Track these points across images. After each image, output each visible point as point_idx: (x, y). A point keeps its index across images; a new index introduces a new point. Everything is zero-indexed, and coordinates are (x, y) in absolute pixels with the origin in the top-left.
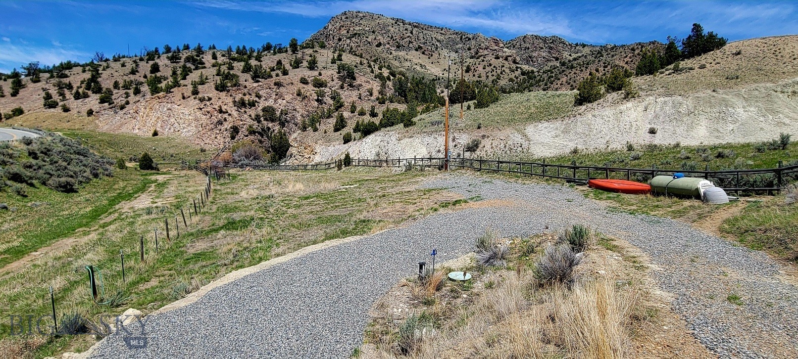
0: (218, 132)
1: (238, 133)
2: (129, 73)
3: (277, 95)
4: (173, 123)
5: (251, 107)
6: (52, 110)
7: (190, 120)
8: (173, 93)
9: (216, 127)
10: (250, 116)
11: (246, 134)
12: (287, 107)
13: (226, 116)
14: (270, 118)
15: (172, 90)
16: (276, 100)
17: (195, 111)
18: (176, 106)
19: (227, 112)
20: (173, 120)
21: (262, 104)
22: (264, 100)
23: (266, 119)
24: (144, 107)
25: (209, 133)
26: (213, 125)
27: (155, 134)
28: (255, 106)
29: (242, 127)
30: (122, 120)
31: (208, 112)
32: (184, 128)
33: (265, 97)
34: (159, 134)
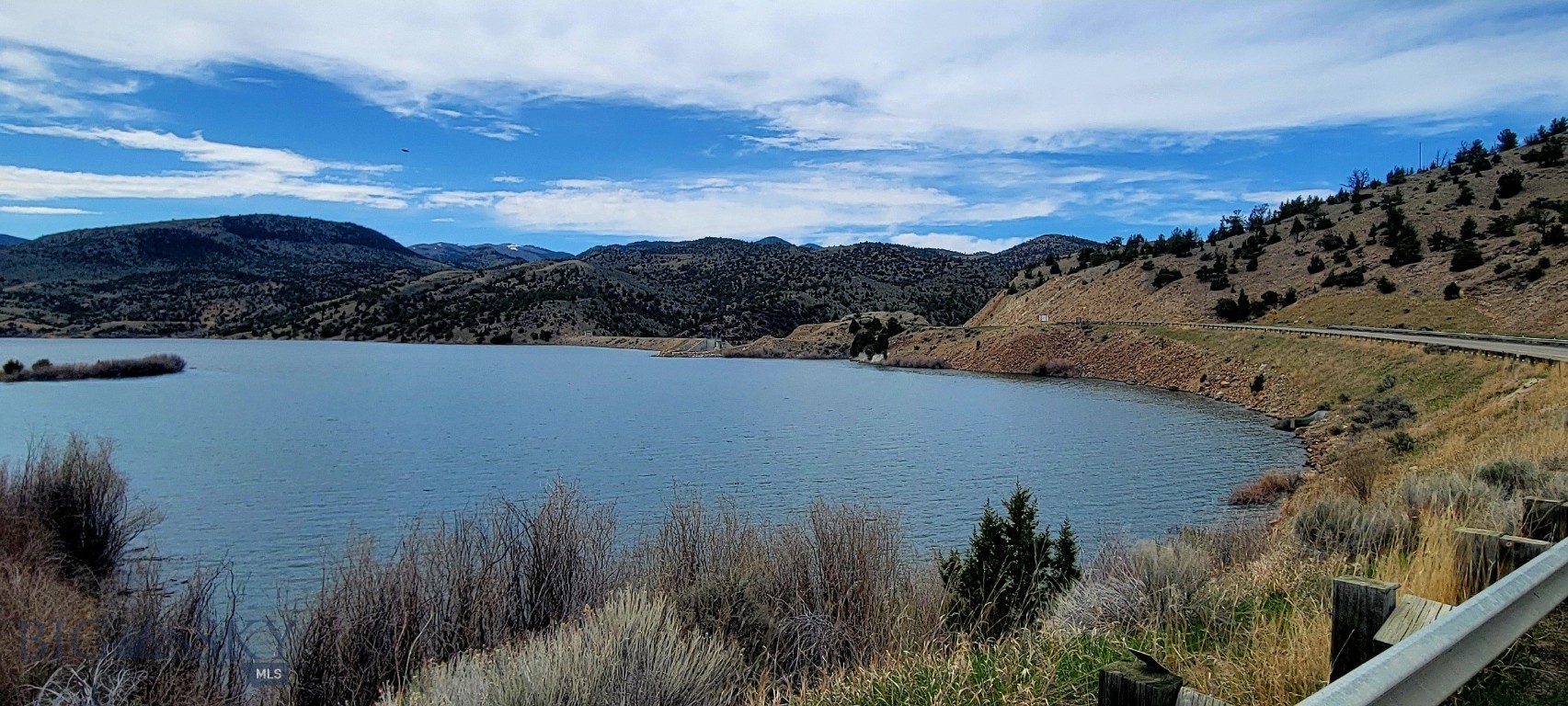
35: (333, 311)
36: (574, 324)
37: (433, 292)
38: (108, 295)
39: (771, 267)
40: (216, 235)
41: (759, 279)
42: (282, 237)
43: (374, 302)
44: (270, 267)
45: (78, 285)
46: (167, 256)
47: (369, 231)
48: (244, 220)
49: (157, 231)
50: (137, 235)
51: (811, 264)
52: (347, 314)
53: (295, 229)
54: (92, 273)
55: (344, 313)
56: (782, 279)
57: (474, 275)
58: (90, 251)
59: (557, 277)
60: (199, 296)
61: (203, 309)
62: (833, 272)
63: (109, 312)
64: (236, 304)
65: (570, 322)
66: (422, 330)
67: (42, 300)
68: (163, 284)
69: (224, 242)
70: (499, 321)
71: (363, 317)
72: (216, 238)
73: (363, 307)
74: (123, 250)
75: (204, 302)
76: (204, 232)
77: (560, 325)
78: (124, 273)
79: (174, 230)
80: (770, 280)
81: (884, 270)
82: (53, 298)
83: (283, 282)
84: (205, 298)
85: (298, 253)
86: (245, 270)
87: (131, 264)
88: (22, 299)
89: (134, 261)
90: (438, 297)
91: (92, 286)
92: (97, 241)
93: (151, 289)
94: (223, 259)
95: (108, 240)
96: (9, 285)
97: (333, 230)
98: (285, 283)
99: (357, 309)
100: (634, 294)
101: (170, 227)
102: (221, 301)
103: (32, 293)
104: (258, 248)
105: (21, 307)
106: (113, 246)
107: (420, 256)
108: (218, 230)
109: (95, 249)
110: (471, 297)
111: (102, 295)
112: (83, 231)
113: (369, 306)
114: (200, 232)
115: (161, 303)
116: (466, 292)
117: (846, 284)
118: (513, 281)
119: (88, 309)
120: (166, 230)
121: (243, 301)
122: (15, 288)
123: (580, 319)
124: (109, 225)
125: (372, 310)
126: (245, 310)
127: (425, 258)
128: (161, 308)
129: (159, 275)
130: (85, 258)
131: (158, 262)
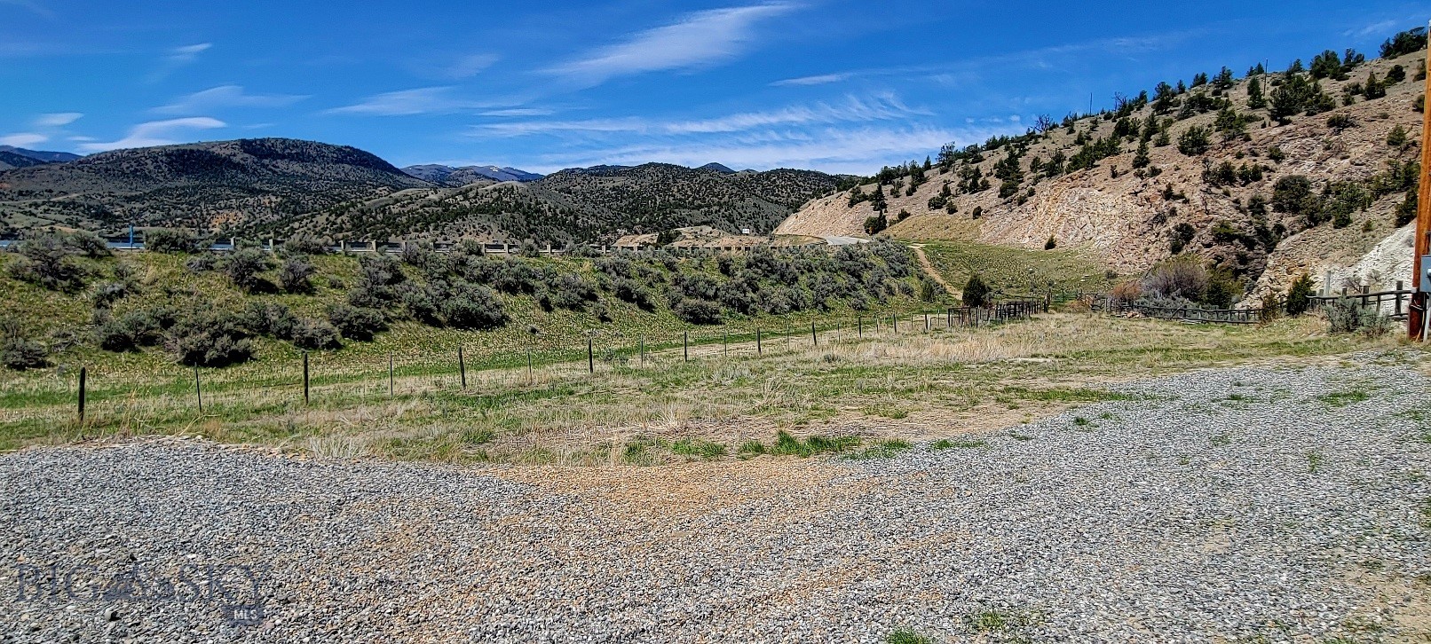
0: (1153, 238)
1: (1188, 239)
2: (1073, 143)
3: (1327, 148)
4: (1084, 224)
5: (1247, 182)
6: (937, 211)
7: (1113, 217)
8: (1098, 168)
9: (1152, 229)
10: (1237, 201)
11: (1207, 242)
12: (1347, 176)
13: (1177, 205)
14: (1291, 203)
15: (1096, 163)
16: (1320, 163)
17: (1125, 198)
18: (1096, 192)
19: (1182, 196)
20: (1084, 219)
21: (1283, 171)
22: (1291, 164)
23: (1279, 208)
24: (1046, 197)
25: (1136, 241)
26: (1146, 225)
27: (1050, 245)
28: (1260, 178)
29: (1204, 227)
30: (1014, 222)
31: (1148, 199)
32: (1099, 233)
33: (1293, 156)
34: (1058, 245)
35: (308, 221)
36: (489, 234)
37: (392, 206)
38: (138, 205)
39: (683, 188)
40: (235, 155)
41: (671, 198)
42: (291, 158)
43: (342, 214)
44: (278, 183)
45: (113, 196)
46: (193, 173)
47: (365, 153)
48: (258, 142)
49: (185, 151)
50: (166, 155)
51: (715, 187)
52: (320, 223)
53: (302, 151)
54: (129, 186)
55: (317, 222)
56: (690, 199)
57: (430, 193)
58: (128, 168)
59: (495, 195)
60: (211, 207)
61: (213, 218)
62: (732, 194)
63: (136, 219)
64: (239, 214)
65: (487, 232)
66: (367, 237)
67: (82, 208)
68: (185, 197)
69: (242, 162)
70: (428, 230)
71: (332, 226)
72: (234, 158)
73: (332, 218)
74: (155, 168)
75: (213, 212)
76: (224, 153)
77: (477, 234)
78: (156, 187)
79: (198, 151)
80: (680, 200)
81: (780, 193)
82: (90, 207)
83: (281, 196)
84: (215, 209)
85: (304, 172)
86: (257, 186)
87: (161, 179)
88: (64, 208)
89: (165, 177)
90: (395, 211)
91: (126, 197)
92: (133, 159)
93: (174, 201)
94: (240, 176)
95: (143, 158)
96: (56, 196)
97: (334, 153)
98: (283, 197)
99: (327, 219)
100: (558, 211)
101: (195, 148)
102: (227, 212)
103: (73, 202)
104: (270, 167)
105: (63, 214)
106: (147, 164)
107: (408, 176)
108: (237, 151)
109: (132, 166)
110: (420, 211)
111: (133, 204)
112: (124, 151)
113: (338, 216)
114: (221, 152)
115: (179, 212)
116: (418, 207)
117: (739, 204)
118: (460, 198)
119: (119, 217)
120: (192, 151)
121: (246, 212)
122: (61, 199)
123: (495, 230)
124: (146, 146)
125: (339, 221)
126: (246, 219)
127: (412, 177)
128: (177, 216)
129: (183, 188)
130: (123, 173)
131: (184, 178)
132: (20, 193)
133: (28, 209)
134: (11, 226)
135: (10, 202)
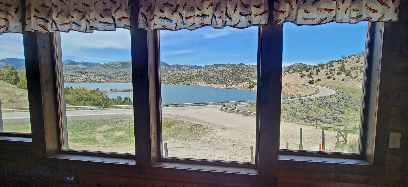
30: (355, 82)
36: (201, 81)
38: (117, 75)
45: (111, 73)
46: (126, 67)
49: (124, 62)
51: (247, 70)
54: (113, 71)
59: (198, 72)
63: (117, 78)
66: (173, 82)
67: (105, 76)
68: (126, 73)
71: (163, 80)
73: (162, 78)
74: (118, 66)
78: (119, 71)
79: (127, 62)
82: (107, 75)
88: (102, 76)
89: (121, 68)
90: (176, 76)
91: (114, 73)
92: (113, 64)
93: (124, 74)
100: (213, 76)
103: (103, 74)
106: (116, 65)
109: (113, 66)
110: (182, 76)
111: (115, 75)
118: (190, 73)
119: (113, 77)
122: (100, 74)
125: (164, 78)
127: (174, 68)
129: (125, 71)
130: (112, 68)
131: (125, 69)
132: (92, 73)
133: (94, 76)
134: (92, 80)
135: (89, 75)
